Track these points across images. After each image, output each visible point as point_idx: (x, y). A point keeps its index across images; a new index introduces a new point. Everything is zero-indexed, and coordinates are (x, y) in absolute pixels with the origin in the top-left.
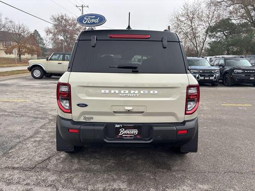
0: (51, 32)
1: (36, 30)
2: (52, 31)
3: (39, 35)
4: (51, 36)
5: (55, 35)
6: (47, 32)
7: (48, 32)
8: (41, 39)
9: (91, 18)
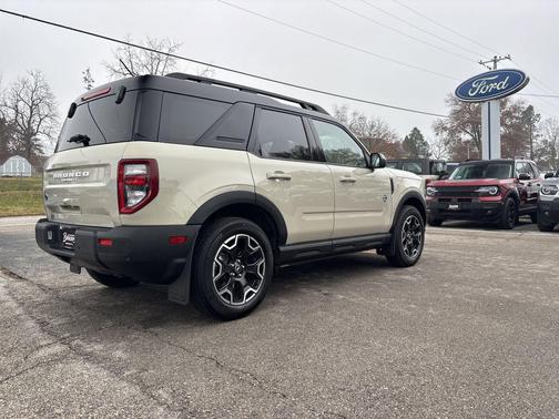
0: (445, 129)
1: (415, 129)
2: (449, 126)
3: (421, 137)
4: (445, 135)
5: (452, 132)
6: (437, 129)
7: (440, 128)
8: (425, 144)
9: (489, 82)
